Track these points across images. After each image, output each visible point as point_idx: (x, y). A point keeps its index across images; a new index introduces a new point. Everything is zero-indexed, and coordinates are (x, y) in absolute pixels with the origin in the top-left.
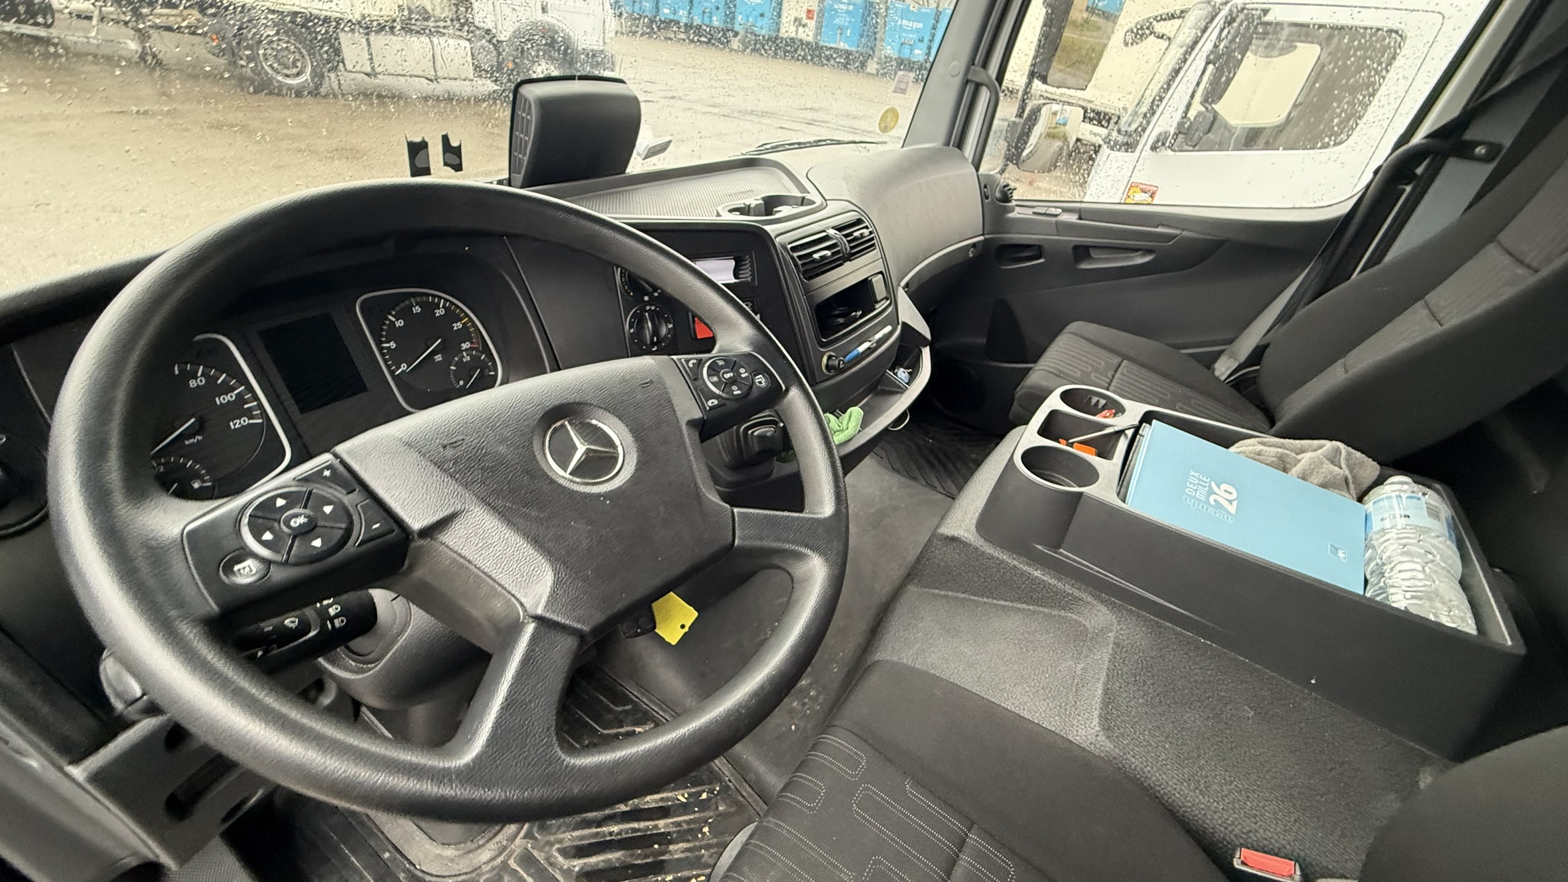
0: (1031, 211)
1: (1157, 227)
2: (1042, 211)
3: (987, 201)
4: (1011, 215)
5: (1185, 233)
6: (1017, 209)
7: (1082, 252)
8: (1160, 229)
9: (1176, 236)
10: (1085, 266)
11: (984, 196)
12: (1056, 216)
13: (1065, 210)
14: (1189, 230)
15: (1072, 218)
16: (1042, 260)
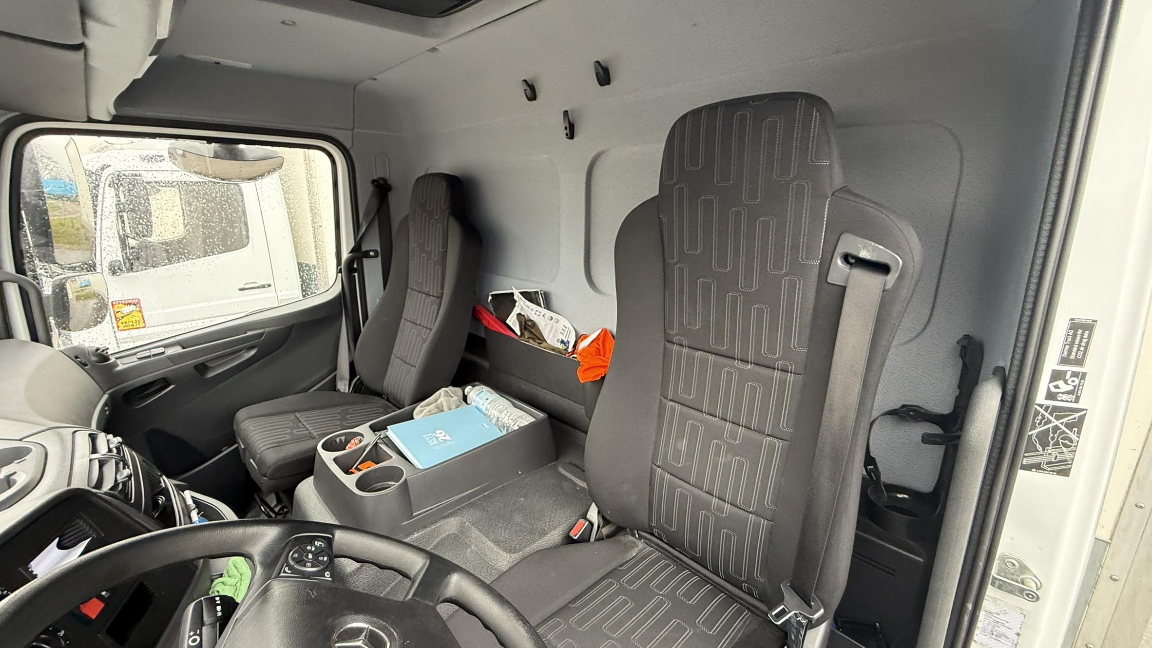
0: (134, 358)
1: (246, 333)
2: (147, 354)
3: (87, 367)
4: (119, 368)
5: (267, 330)
6: (118, 361)
7: (202, 368)
8: (249, 333)
9: (262, 334)
10: (211, 374)
11: (83, 365)
12: (163, 353)
13: (165, 346)
14: (267, 327)
15: (178, 350)
16: (172, 387)
